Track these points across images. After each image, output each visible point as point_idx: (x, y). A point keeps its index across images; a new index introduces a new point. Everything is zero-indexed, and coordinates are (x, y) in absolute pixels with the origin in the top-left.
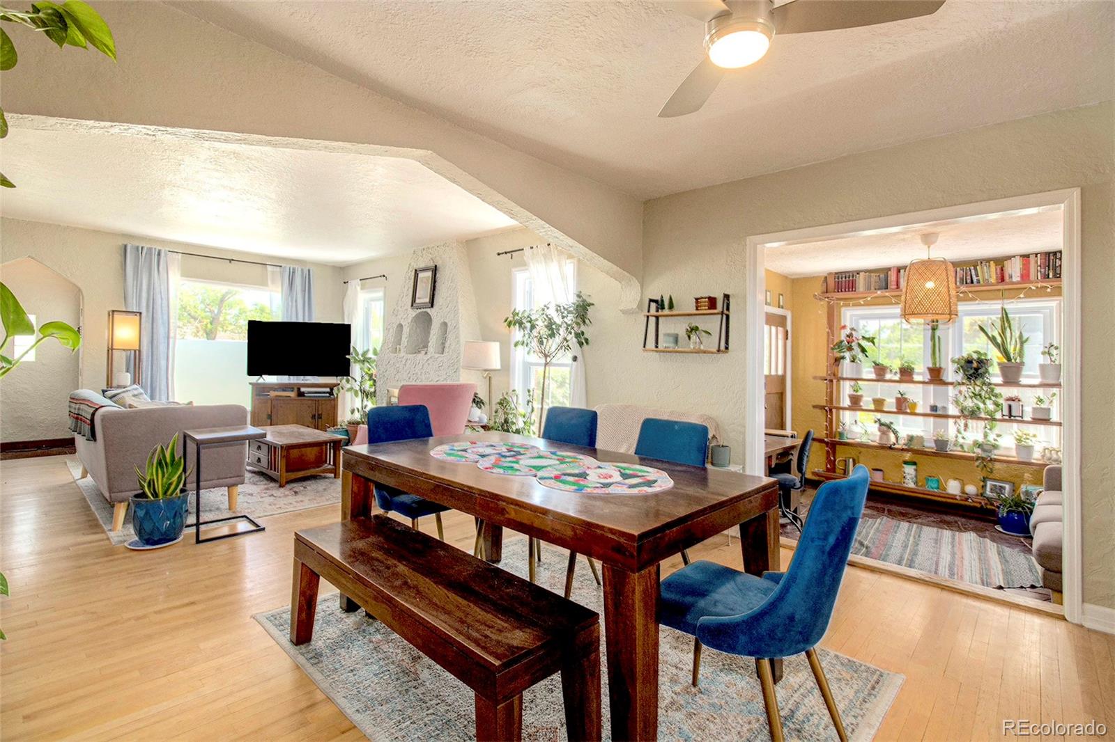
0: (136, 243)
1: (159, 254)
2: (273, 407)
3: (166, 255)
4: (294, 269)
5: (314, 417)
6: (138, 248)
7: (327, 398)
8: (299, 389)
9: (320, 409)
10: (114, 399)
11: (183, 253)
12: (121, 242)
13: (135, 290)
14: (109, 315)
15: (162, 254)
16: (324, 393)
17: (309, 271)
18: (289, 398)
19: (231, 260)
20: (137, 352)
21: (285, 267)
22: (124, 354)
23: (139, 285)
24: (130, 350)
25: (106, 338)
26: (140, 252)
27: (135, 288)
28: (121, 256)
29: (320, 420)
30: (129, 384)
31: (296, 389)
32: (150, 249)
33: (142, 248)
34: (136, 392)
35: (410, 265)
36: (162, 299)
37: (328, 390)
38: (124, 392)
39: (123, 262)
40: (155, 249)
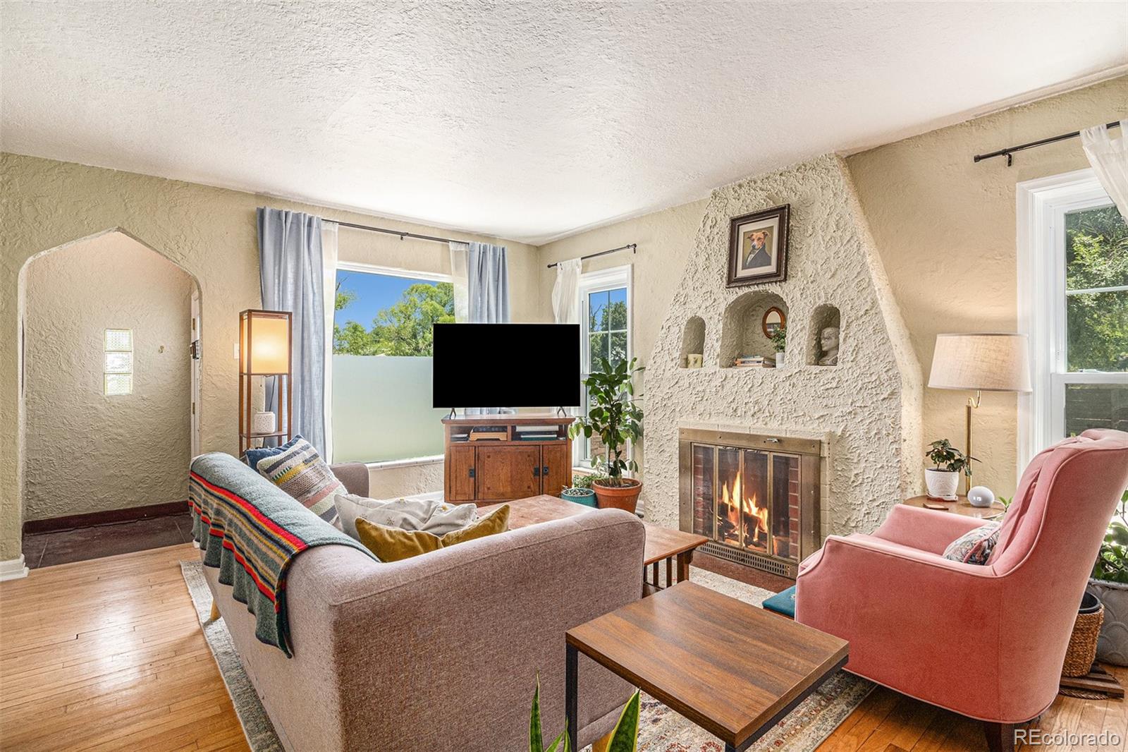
0: (277, 207)
1: (310, 225)
2: (477, 457)
3: (319, 227)
4: (485, 248)
5: (537, 472)
6: (279, 213)
7: (554, 442)
8: (514, 428)
9: (546, 459)
10: (274, 473)
11: (341, 224)
12: (253, 206)
13: (277, 281)
14: (241, 319)
15: (315, 224)
16: (550, 433)
17: (503, 249)
18: (496, 443)
19: (403, 235)
20: (285, 378)
21: (474, 244)
22: (263, 380)
23: (282, 270)
24: (274, 375)
25: (237, 356)
26: (284, 221)
27: (276, 276)
28: (256, 228)
29: (546, 477)
30: (274, 431)
31: (509, 429)
32: (297, 216)
33: (287, 214)
34: (307, 455)
35: (707, 217)
36: (314, 293)
37: (556, 428)
38: (289, 457)
39: (259, 236)
40: (305, 215)
